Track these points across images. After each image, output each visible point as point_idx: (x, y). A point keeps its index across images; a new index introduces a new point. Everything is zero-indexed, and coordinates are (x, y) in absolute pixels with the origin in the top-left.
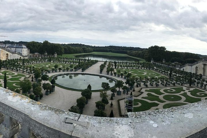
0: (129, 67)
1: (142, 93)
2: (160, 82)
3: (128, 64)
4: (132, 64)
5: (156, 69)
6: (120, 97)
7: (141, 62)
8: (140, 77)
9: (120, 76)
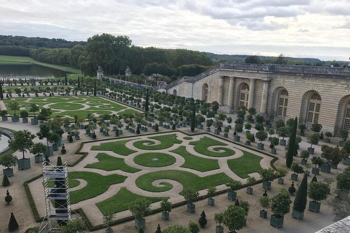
0: (41, 91)
1: (85, 155)
3: (37, 84)
4: (49, 84)
5: (110, 94)
7: (71, 77)
8: (76, 117)
9: (21, 119)
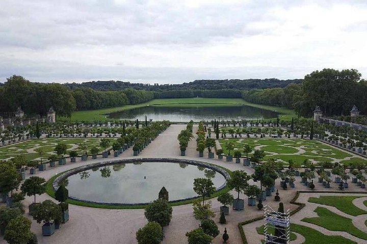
0: (253, 132)
1: (301, 206)
2: (352, 177)
3: (249, 125)
4: (260, 125)
5: (330, 138)
6: (241, 216)
7: (282, 118)
8: (290, 162)
9: (234, 159)
